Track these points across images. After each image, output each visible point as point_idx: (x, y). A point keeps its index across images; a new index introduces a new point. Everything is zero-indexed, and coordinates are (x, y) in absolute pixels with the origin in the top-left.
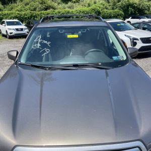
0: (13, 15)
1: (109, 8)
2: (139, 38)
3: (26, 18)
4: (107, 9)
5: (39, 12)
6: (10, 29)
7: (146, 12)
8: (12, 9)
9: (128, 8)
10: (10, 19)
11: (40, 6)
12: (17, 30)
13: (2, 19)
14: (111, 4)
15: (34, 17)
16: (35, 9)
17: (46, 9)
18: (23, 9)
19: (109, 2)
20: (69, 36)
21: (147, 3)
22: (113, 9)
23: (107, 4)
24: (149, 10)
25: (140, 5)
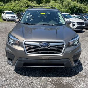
0: (10, 9)
1: (63, 8)
2: (76, 22)
3: (16, 11)
4: (61, 8)
5: (24, 8)
6: (8, 16)
7: (84, 11)
8: (9, 5)
9: (73, 9)
10: (8, 11)
11: (24, 5)
12: (12, 17)
13: (3, 11)
14: (64, 6)
15: (21, 11)
16: (22, 7)
17: (28, 7)
18: (15, 6)
19: (63, 5)
20: (42, 14)
21: (84, 7)
22: (65, 9)
23: (61, 6)
24: (85, 11)
25: (80, 7)
